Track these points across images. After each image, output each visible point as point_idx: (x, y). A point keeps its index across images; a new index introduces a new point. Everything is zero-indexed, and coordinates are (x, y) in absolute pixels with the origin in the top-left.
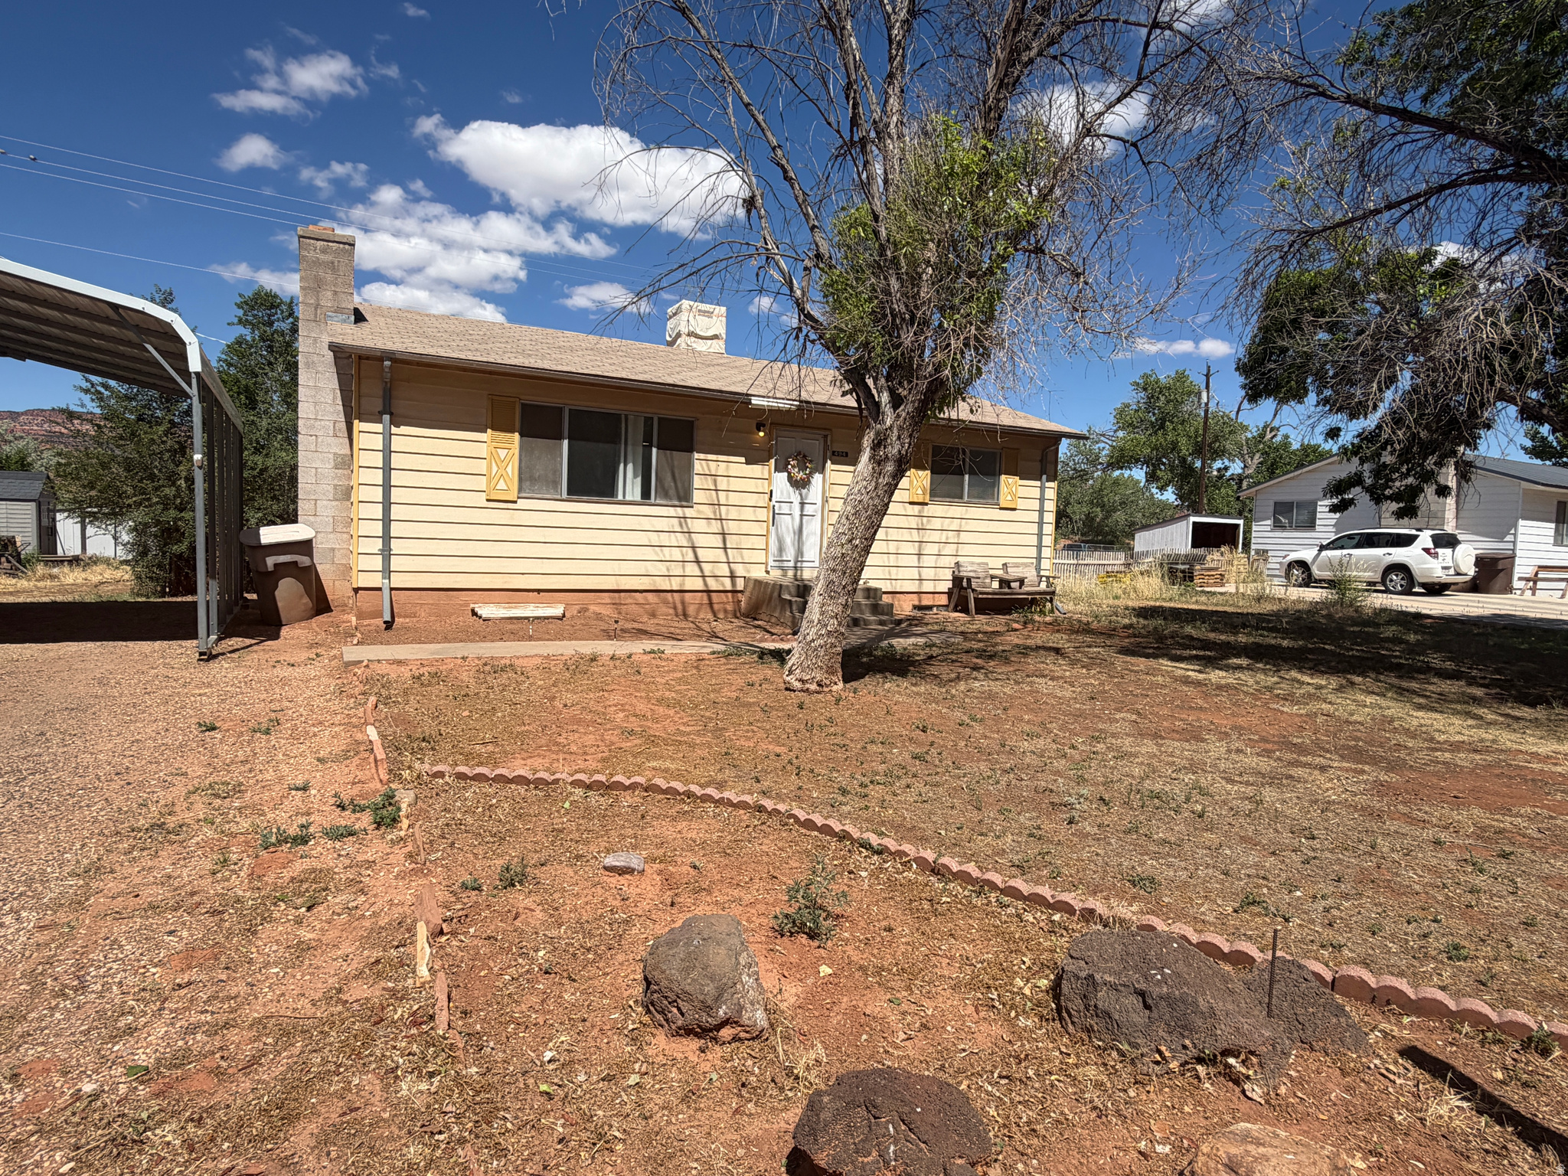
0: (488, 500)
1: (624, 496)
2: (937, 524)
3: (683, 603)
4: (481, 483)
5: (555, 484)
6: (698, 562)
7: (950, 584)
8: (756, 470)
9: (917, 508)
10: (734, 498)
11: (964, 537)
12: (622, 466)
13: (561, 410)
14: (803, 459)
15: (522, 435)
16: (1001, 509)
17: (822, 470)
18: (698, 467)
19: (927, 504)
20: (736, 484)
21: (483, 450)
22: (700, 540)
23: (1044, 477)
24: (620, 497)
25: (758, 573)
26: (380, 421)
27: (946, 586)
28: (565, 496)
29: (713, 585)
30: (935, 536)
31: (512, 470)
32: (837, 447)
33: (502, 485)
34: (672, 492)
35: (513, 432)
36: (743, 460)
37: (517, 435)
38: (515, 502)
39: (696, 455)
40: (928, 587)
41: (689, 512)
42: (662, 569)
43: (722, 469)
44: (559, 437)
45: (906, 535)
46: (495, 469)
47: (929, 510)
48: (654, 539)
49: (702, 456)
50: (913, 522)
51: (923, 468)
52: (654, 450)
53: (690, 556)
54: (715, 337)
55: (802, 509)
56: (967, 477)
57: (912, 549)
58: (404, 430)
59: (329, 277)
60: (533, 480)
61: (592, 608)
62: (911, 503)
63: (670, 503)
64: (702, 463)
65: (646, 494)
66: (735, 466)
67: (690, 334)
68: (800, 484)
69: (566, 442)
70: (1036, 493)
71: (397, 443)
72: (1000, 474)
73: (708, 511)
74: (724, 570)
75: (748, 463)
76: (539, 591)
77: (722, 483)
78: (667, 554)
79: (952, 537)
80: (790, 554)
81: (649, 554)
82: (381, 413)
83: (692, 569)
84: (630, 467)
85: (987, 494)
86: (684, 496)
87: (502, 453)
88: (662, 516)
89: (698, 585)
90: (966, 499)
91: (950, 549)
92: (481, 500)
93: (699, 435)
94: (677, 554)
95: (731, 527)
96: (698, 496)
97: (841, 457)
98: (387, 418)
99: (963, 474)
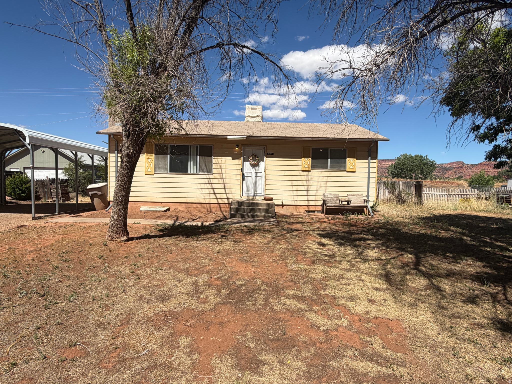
0: (145, 175)
1: (190, 172)
2: (316, 179)
3: (210, 208)
4: (143, 169)
5: (166, 169)
6: (215, 193)
7: (322, 202)
8: (236, 161)
9: (306, 173)
10: (228, 171)
11: (329, 184)
12: (189, 162)
13: (167, 145)
14: (254, 156)
15: (155, 154)
16: (347, 172)
17: (263, 160)
19: (310, 171)
20: (228, 166)
21: (143, 159)
22: (215, 186)
23: (370, 158)
25: (238, 197)
28: (169, 173)
29: (220, 201)
30: (315, 184)
31: (152, 165)
32: (268, 152)
33: (149, 170)
34: (205, 170)
35: (152, 154)
36: (231, 158)
37: (153, 154)
38: (154, 175)
39: (214, 158)
40: (312, 203)
41: (211, 177)
42: (202, 196)
43: (223, 161)
44: (166, 154)
45: (300, 183)
46: (147, 165)
47: (311, 174)
48: (199, 186)
49: (216, 158)
50: (304, 178)
51: (307, 157)
52: (198, 157)
53: (212, 192)
55: (256, 175)
56: (329, 160)
60: (159, 168)
61: (179, 208)
62: (302, 171)
63: (204, 173)
64: (215, 160)
66: (229, 160)
67: (249, 116)
68: (254, 166)
69: (169, 156)
70: (367, 165)
72: (345, 158)
73: (218, 176)
74: (225, 196)
75: (233, 159)
76: (162, 203)
77: (223, 167)
78: (204, 191)
79: (323, 183)
80: (252, 191)
81: (197, 191)
83: (213, 196)
84: (192, 162)
85: (341, 166)
86: (209, 171)
87: (149, 160)
88: (202, 178)
89: (215, 201)
90: (329, 168)
91: (323, 189)
92: (143, 174)
93: (214, 151)
94: (207, 191)
95: (227, 181)
96: (214, 171)
97: (271, 155)
98: (116, 152)
99: (327, 159)
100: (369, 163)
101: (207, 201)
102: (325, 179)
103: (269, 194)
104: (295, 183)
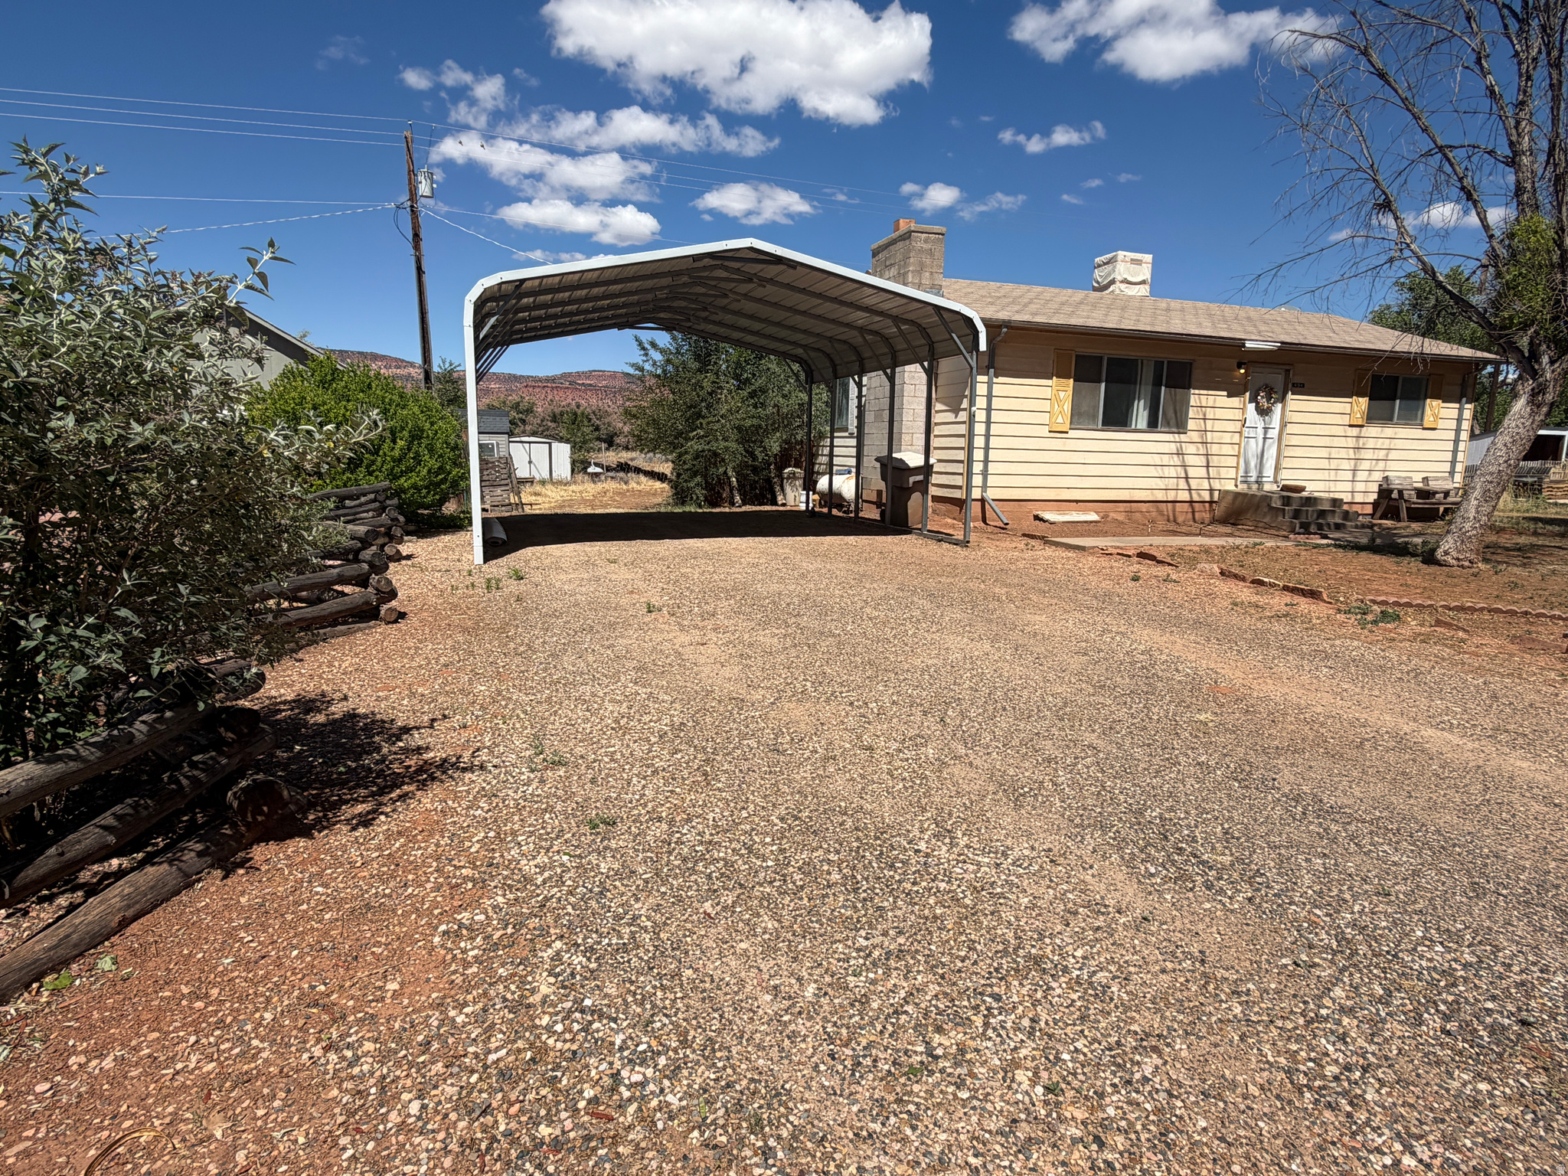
0: (1050, 431)
1: (1136, 426)
2: (1371, 443)
3: (1174, 511)
4: (1045, 418)
5: (1095, 417)
6: (1187, 478)
7: (1375, 496)
8: (1235, 401)
9: (1355, 431)
10: (1218, 426)
11: (1393, 455)
12: (1136, 401)
13: (1101, 358)
14: (1270, 392)
15: (1075, 380)
16: (1425, 429)
17: (1282, 399)
18: (1193, 400)
19: (1362, 426)
20: (1220, 414)
21: (1047, 393)
22: (1190, 460)
23: (1464, 399)
24: (1134, 427)
25: (1230, 486)
26: (989, 374)
27: (1371, 497)
28: (1100, 427)
29: (1196, 498)
30: (1370, 454)
31: (1067, 407)
32: (1298, 380)
33: (1060, 420)
34: (1173, 422)
35: (1069, 378)
36: (1225, 393)
37: (1072, 380)
38: (1067, 432)
39: (1193, 391)
40: (1359, 498)
41: (1183, 437)
42: (1161, 484)
43: (1211, 401)
44: (1100, 382)
45: (1343, 453)
46: (1055, 407)
47: (1366, 431)
48: (1157, 460)
49: (1196, 392)
50: (1351, 442)
51: (1362, 395)
52: (1163, 388)
53: (1182, 474)
54: (1143, 282)
55: (1265, 433)
56: (1398, 401)
57: (1349, 465)
58: (1001, 379)
59: (928, 261)
60: (1080, 415)
61: (1112, 515)
62: (1349, 426)
63: (1171, 429)
64: (1198, 398)
65: (1153, 425)
66: (1220, 398)
67: (1125, 281)
68: (1263, 412)
69: (1103, 385)
70: (1455, 414)
71: (997, 390)
72: (1425, 399)
73: (1195, 436)
74: (1206, 485)
75: (1229, 396)
76: (1077, 502)
77: (1210, 413)
78: (1166, 472)
79: (1382, 454)
80: (1254, 474)
81: (1152, 472)
82: (988, 367)
83: (1182, 484)
84: (1142, 402)
85: (1413, 417)
86: (1179, 425)
87: (1062, 394)
88: (1163, 442)
89: (1184, 496)
90: (1395, 421)
91: (1381, 465)
92: (1045, 431)
93: (1197, 374)
94: (1172, 472)
95: (1213, 449)
96: (1190, 425)
97: (1301, 389)
98: (992, 371)
99: (1394, 400)
100: (1461, 410)
101: (1171, 496)
102: (1387, 444)
103: (1289, 477)
104: (1334, 453)
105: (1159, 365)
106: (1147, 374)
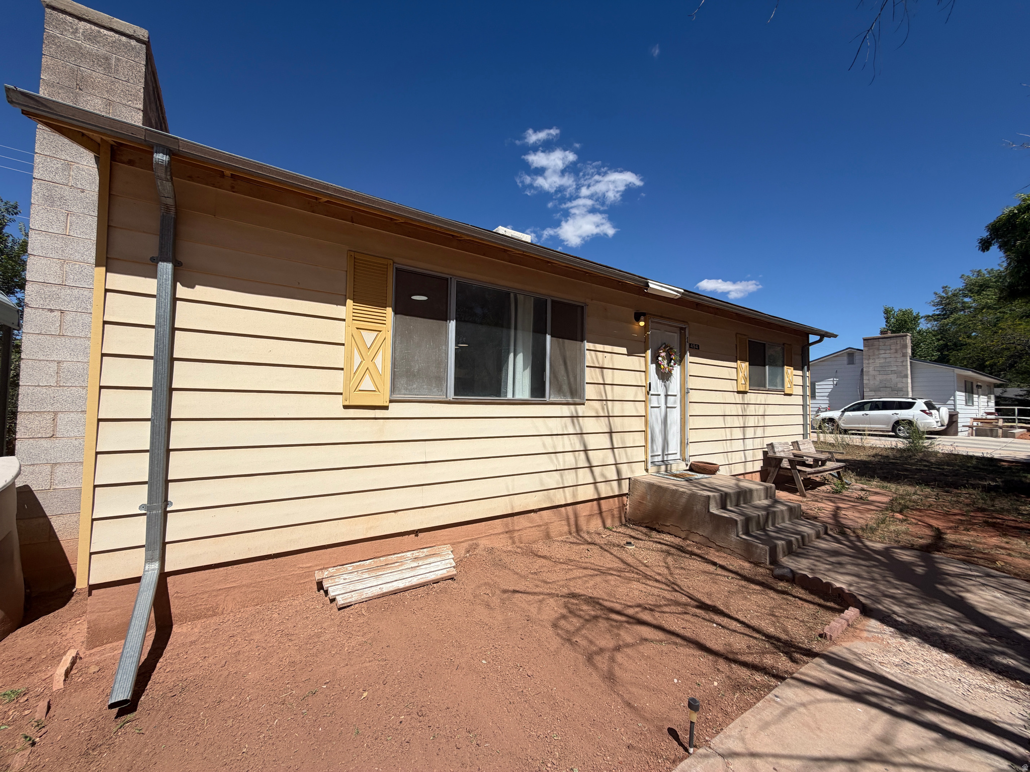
0: (345, 407)
1: (513, 395)
2: (752, 410)
3: (576, 518)
4: (335, 382)
5: (440, 380)
6: (589, 467)
7: (761, 463)
8: (636, 362)
9: (741, 398)
10: (618, 392)
11: (769, 421)
12: (511, 356)
13: (447, 281)
14: (669, 352)
15: (396, 312)
16: (785, 395)
18: (589, 358)
20: (619, 377)
21: (338, 331)
22: (591, 442)
23: (803, 367)
24: (510, 396)
25: (639, 472)
26: (152, 274)
27: (758, 466)
28: (451, 396)
29: (602, 492)
30: (752, 421)
31: (383, 361)
32: (694, 339)
33: (367, 384)
34: (565, 388)
35: (384, 306)
36: (624, 350)
37: (389, 311)
38: (386, 408)
39: (588, 345)
40: (749, 468)
41: (581, 410)
42: (556, 480)
43: (608, 360)
44: (445, 318)
45: (735, 422)
46: (357, 359)
47: (749, 398)
49: (591, 346)
50: (739, 410)
51: (744, 360)
52: (548, 337)
53: (582, 462)
55: (666, 402)
56: (767, 367)
57: (738, 434)
58: (201, 292)
60: (411, 375)
61: (484, 543)
62: (738, 392)
63: (563, 400)
64: (592, 354)
65: (538, 390)
66: (620, 357)
69: (452, 325)
70: (801, 381)
71: (185, 315)
72: (783, 366)
73: (596, 408)
74: (611, 473)
75: (630, 354)
76: (416, 532)
77: (608, 377)
78: (561, 461)
79: (760, 421)
80: (661, 452)
82: (155, 261)
83: (585, 476)
84: (520, 357)
85: (778, 383)
86: (575, 392)
87: (369, 337)
88: (555, 416)
89: (587, 493)
90: (767, 387)
91: (766, 432)
92: (334, 406)
93: (590, 322)
94: (569, 460)
95: (617, 424)
96: (590, 392)
98: (166, 268)
99: (765, 366)
100: (803, 377)
101: (567, 497)
103: (698, 453)
105: (540, 306)
106: (525, 316)
